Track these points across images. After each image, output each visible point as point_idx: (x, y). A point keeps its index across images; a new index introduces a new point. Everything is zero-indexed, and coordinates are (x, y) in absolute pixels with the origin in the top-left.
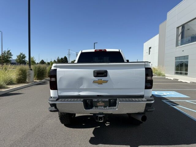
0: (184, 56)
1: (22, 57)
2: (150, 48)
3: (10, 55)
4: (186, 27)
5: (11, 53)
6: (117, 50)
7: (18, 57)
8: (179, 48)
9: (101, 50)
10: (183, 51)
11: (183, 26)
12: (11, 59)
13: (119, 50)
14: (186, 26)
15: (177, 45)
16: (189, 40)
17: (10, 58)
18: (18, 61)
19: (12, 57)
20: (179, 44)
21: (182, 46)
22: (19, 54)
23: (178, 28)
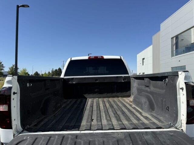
0: (181, 67)
1: (14, 69)
2: (143, 59)
3: (2, 67)
4: (180, 38)
5: (3, 65)
6: (118, 57)
7: (10, 69)
8: (175, 58)
9: (96, 58)
10: (179, 61)
11: (177, 37)
12: (3, 71)
13: (121, 57)
14: (179, 36)
15: (172, 56)
16: (184, 51)
17: (2, 69)
18: (11, 73)
19: (4, 69)
20: (174, 55)
21: (178, 56)
22: (12, 66)
23: (172, 38)
